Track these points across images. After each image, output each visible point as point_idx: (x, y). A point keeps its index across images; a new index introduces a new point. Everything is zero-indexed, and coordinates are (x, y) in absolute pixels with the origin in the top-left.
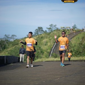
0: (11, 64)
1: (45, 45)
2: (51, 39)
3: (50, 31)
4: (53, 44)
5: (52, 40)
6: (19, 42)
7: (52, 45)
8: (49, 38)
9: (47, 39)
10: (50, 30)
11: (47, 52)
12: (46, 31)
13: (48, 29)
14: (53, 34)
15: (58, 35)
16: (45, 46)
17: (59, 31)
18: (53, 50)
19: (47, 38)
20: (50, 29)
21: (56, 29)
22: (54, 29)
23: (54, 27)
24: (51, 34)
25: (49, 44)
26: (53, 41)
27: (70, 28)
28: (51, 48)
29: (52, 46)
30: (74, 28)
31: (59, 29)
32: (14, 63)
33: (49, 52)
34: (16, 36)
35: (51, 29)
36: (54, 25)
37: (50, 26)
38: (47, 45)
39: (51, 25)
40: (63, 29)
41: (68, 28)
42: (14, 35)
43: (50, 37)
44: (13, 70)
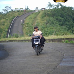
2: (8, 19)
3: (6, 12)
7: (9, 25)
8: (6, 18)
12: (2, 12)
14: (9, 15)
16: (2, 26)
17: (14, 12)
18: (10, 29)
19: (4, 19)
20: (5, 10)
22: (9, 11)
23: (9, 9)
24: (7, 15)
25: (6, 24)
26: (9, 21)
27: (23, 9)
28: (8, 28)
30: (27, 9)
33: (7, 31)
35: (7, 10)
36: (9, 7)
37: (6, 8)
39: (7, 7)
40: (17, 10)
41: (22, 10)
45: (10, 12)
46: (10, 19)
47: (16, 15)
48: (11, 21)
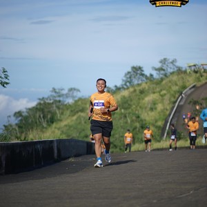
0: (70, 160)
1: (152, 109)
2: (165, 94)
3: (161, 76)
4: (171, 106)
5: (167, 97)
6: (86, 104)
7: (167, 110)
8: (160, 92)
9: (156, 95)
10: (162, 72)
11: (156, 127)
12: (151, 75)
13: (156, 70)
14: (170, 82)
15: (180, 83)
16: (149, 113)
17: (183, 75)
18: (169, 121)
19: (154, 93)
20: (160, 69)
21: (176, 69)
22: (172, 71)
23: (171, 65)
24: (164, 82)
25: (160, 107)
26: (170, 100)
28: (164, 118)
29: (168, 113)
31: (184, 69)
32: (77, 156)
33: (162, 126)
34: (78, 91)
35: (164, 70)
36: (171, 61)
37: (161, 62)
38: (156, 109)
39: (164, 61)
40: (193, 68)
41: (206, 67)
42: (75, 89)
43: (161, 90)
44: (76, 174)
45: (172, 73)
46: (172, 92)
47: (188, 81)
48: (173, 100)
